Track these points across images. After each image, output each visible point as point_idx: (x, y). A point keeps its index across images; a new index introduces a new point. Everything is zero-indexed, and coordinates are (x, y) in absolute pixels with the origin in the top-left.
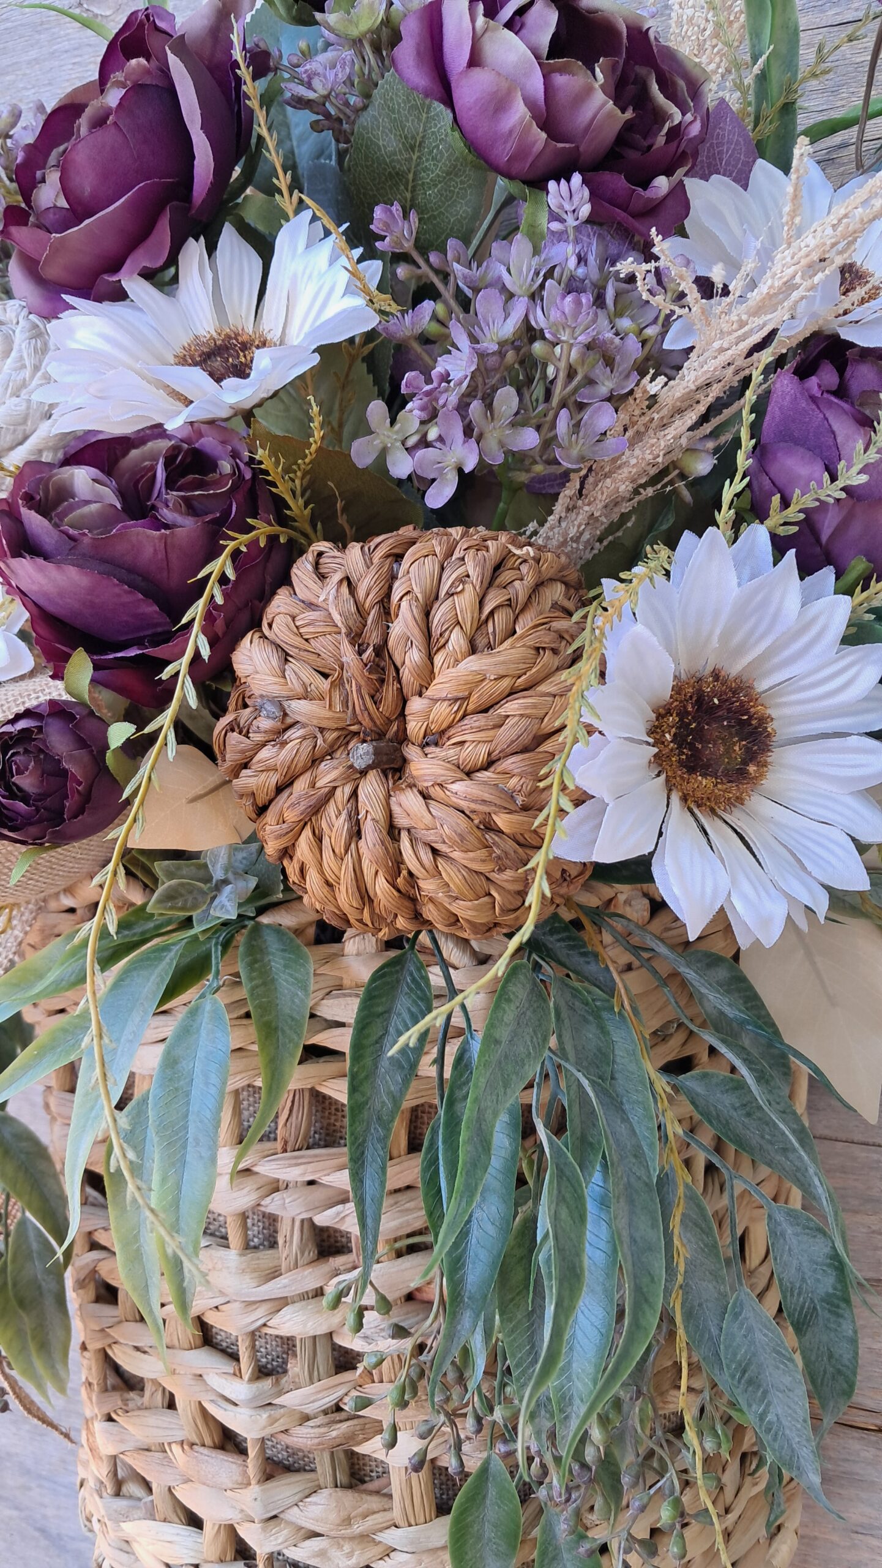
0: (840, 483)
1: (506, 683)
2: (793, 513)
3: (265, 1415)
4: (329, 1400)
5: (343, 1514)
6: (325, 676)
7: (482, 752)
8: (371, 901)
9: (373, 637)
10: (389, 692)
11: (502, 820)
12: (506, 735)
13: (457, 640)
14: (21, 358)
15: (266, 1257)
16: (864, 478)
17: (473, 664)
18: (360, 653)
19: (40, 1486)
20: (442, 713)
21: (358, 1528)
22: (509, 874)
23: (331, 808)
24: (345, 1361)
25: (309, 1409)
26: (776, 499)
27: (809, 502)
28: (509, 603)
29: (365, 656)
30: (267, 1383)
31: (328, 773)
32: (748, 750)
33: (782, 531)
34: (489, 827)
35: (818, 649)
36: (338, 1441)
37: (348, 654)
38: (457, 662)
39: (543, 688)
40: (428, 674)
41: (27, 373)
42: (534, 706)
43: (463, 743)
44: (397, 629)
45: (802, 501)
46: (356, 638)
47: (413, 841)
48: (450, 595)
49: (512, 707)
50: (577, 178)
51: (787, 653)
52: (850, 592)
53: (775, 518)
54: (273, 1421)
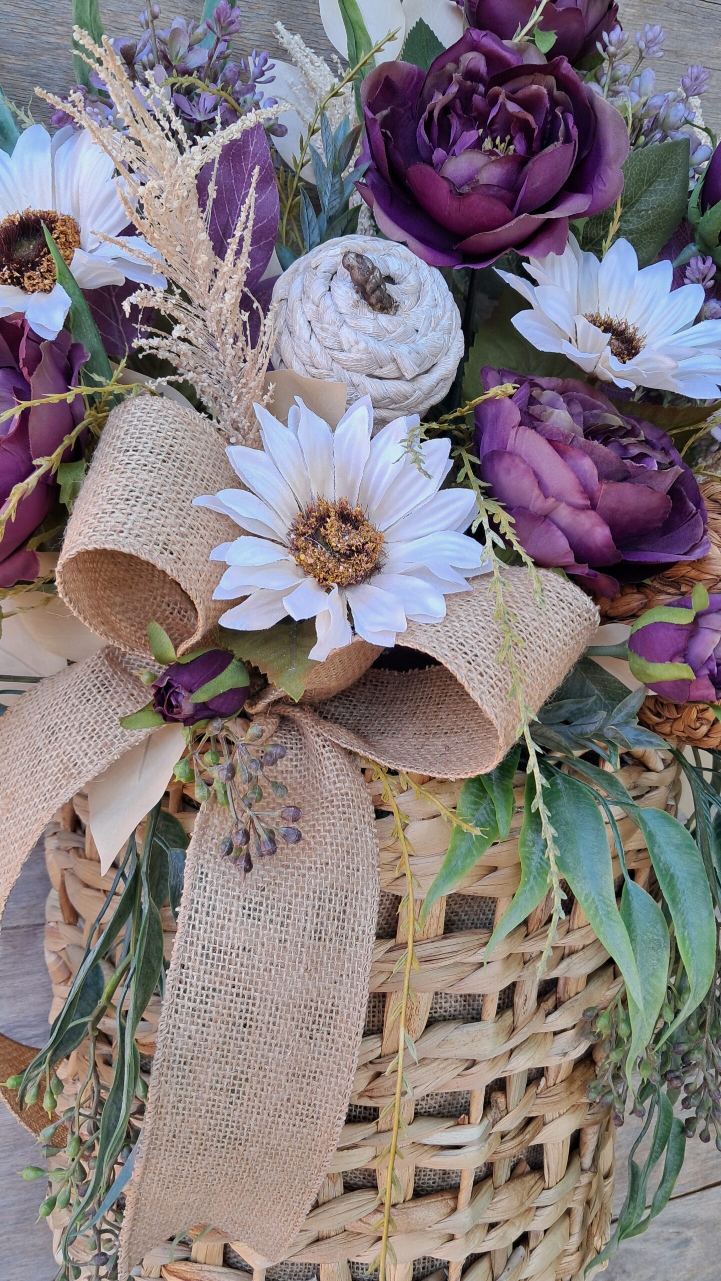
3: (486, 1145)
4: (521, 1118)
5: (520, 1197)
15: (509, 1018)
21: (527, 1203)
25: (511, 1128)
30: (487, 1121)
54: (490, 1146)
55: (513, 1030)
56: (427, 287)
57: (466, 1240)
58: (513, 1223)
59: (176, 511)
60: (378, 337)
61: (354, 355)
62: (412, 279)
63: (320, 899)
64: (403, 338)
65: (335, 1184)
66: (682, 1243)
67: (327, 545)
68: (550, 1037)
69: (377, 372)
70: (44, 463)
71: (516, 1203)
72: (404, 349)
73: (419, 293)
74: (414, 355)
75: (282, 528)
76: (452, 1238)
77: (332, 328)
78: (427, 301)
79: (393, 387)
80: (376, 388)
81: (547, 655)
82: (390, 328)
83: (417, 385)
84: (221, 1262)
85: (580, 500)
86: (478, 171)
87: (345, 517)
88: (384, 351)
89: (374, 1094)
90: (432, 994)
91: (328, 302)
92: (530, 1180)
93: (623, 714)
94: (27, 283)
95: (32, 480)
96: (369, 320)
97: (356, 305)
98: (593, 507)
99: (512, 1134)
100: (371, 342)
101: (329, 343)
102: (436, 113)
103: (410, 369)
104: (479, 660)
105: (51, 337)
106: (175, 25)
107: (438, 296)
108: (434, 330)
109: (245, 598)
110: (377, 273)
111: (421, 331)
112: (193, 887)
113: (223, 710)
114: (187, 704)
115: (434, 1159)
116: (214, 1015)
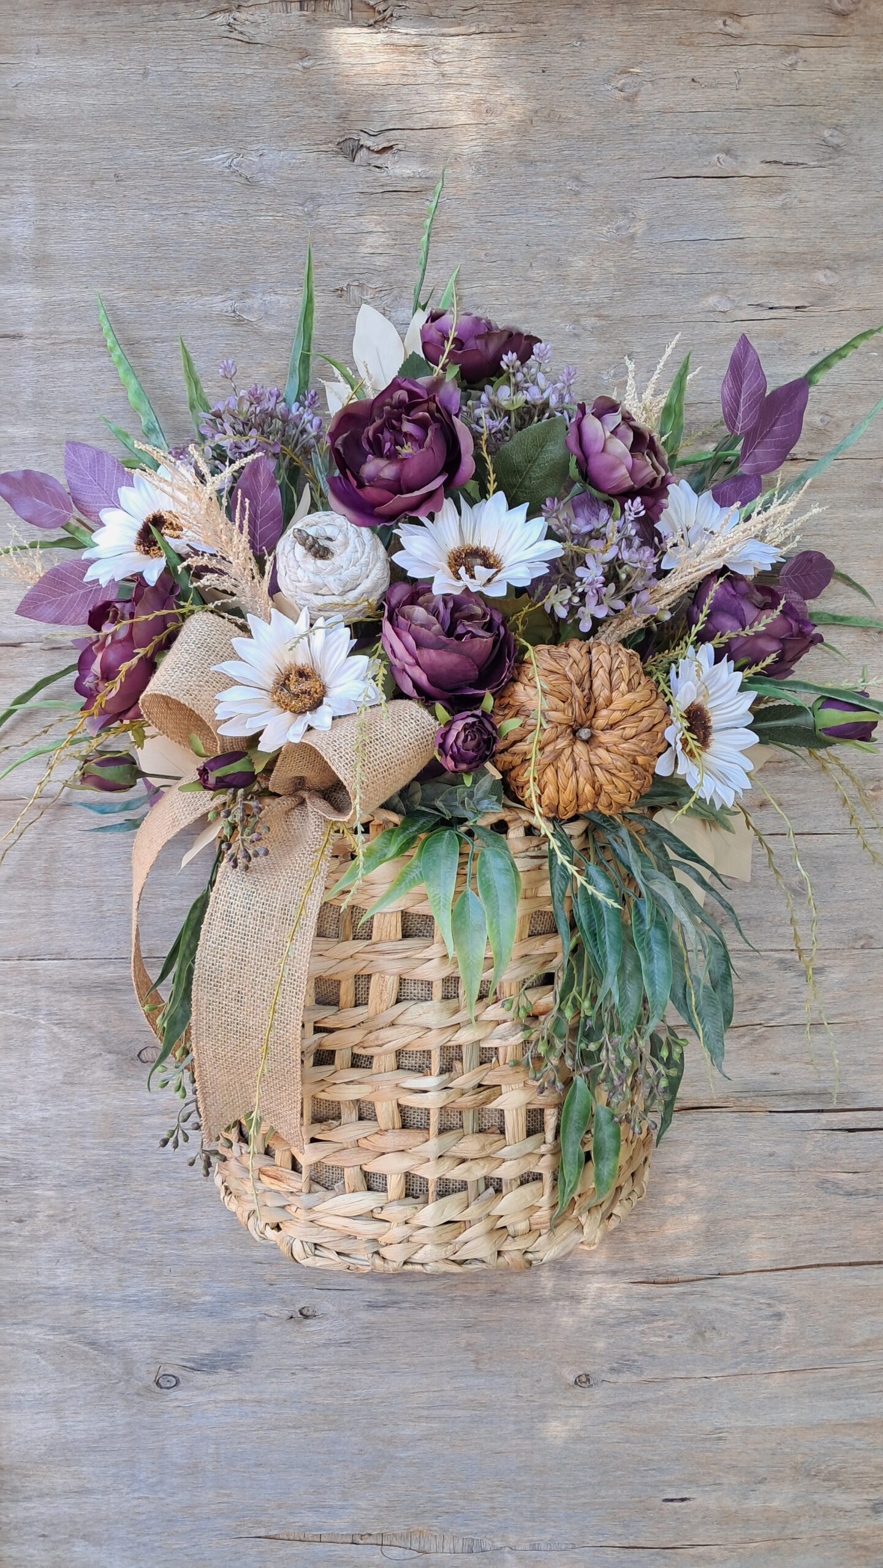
0: (754, 630)
1: (642, 704)
2: (724, 639)
3: (444, 1093)
4: (475, 1082)
5: (482, 1144)
6: (564, 702)
7: (633, 732)
8: (578, 797)
9: (587, 685)
10: (592, 708)
11: (640, 760)
12: (644, 724)
13: (623, 686)
14: (356, 547)
15: (453, 1003)
16: (764, 628)
17: (630, 697)
18: (583, 691)
19: (94, 1307)
20: (617, 715)
21: (488, 1151)
22: (638, 781)
23: (563, 758)
24: (486, 1057)
25: (466, 1087)
26: (719, 634)
27: (733, 635)
28: (637, 673)
29: (585, 693)
30: (445, 1076)
31: (561, 743)
32: (704, 734)
33: (716, 646)
34: (635, 763)
35: (729, 693)
36: (483, 1101)
37: (578, 692)
38: (623, 695)
39: (653, 706)
40: (609, 702)
41: (359, 555)
42: (653, 713)
43: (624, 728)
44: (597, 683)
45: (730, 634)
46: (580, 684)
47: (601, 768)
48: (617, 668)
49: (645, 713)
50: (638, 500)
51: (718, 695)
52: (742, 671)
53: (716, 640)
54: (448, 1096)
55: (456, 1011)
56: (351, 542)
57: (437, 1163)
58: (478, 1164)
59: (199, 673)
60: (317, 573)
61: (303, 584)
62: (340, 538)
63: (286, 892)
64: (332, 572)
65: (351, 1113)
66: (774, 1315)
67: (289, 690)
68: (492, 1025)
69: (320, 592)
70: (141, 652)
71: (477, 1147)
72: (331, 578)
73: (346, 544)
74: (337, 581)
75: (269, 681)
76: (428, 1160)
77: (293, 570)
78: (350, 548)
79: (328, 599)
80: (318, 601)
81: (394, 749)
82: (324, 567)
83: (345, 598)
84: (290, 1167)
85: (411, 660)
86: (382, 469)
87: (302, 674)
88: (318, 581)
89: (365, 1045)
90: (396, 979)
91: (291, 555)
92: (495, 1137)
93: (481, 791)
94: (152, 553)
95: (135, 660)
96: (313, 564)
97: (305, 556)
98: (418, 663)
99: (470, 1093)
100: (312, 577)
101: (292, 578)
102: (371, 433)
103: (336, 588)
104: (342, 750)
105: (153, 585)
106: (241, 394)
107: (358, 546)
108: (354, 565)
109: (232, 718)
110: (310, 538)
111: (345, 567)
112: (220, 882)
113: (235, 783)
114: (212, 777)
115: (409, 1097)
116: (225, 952)
